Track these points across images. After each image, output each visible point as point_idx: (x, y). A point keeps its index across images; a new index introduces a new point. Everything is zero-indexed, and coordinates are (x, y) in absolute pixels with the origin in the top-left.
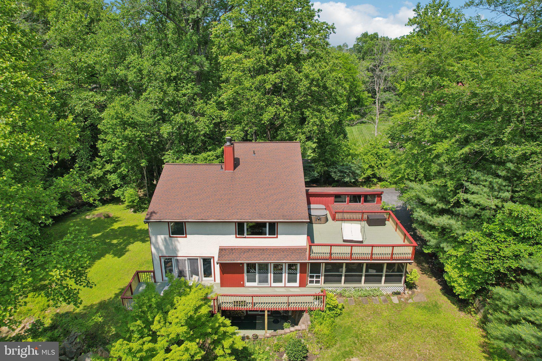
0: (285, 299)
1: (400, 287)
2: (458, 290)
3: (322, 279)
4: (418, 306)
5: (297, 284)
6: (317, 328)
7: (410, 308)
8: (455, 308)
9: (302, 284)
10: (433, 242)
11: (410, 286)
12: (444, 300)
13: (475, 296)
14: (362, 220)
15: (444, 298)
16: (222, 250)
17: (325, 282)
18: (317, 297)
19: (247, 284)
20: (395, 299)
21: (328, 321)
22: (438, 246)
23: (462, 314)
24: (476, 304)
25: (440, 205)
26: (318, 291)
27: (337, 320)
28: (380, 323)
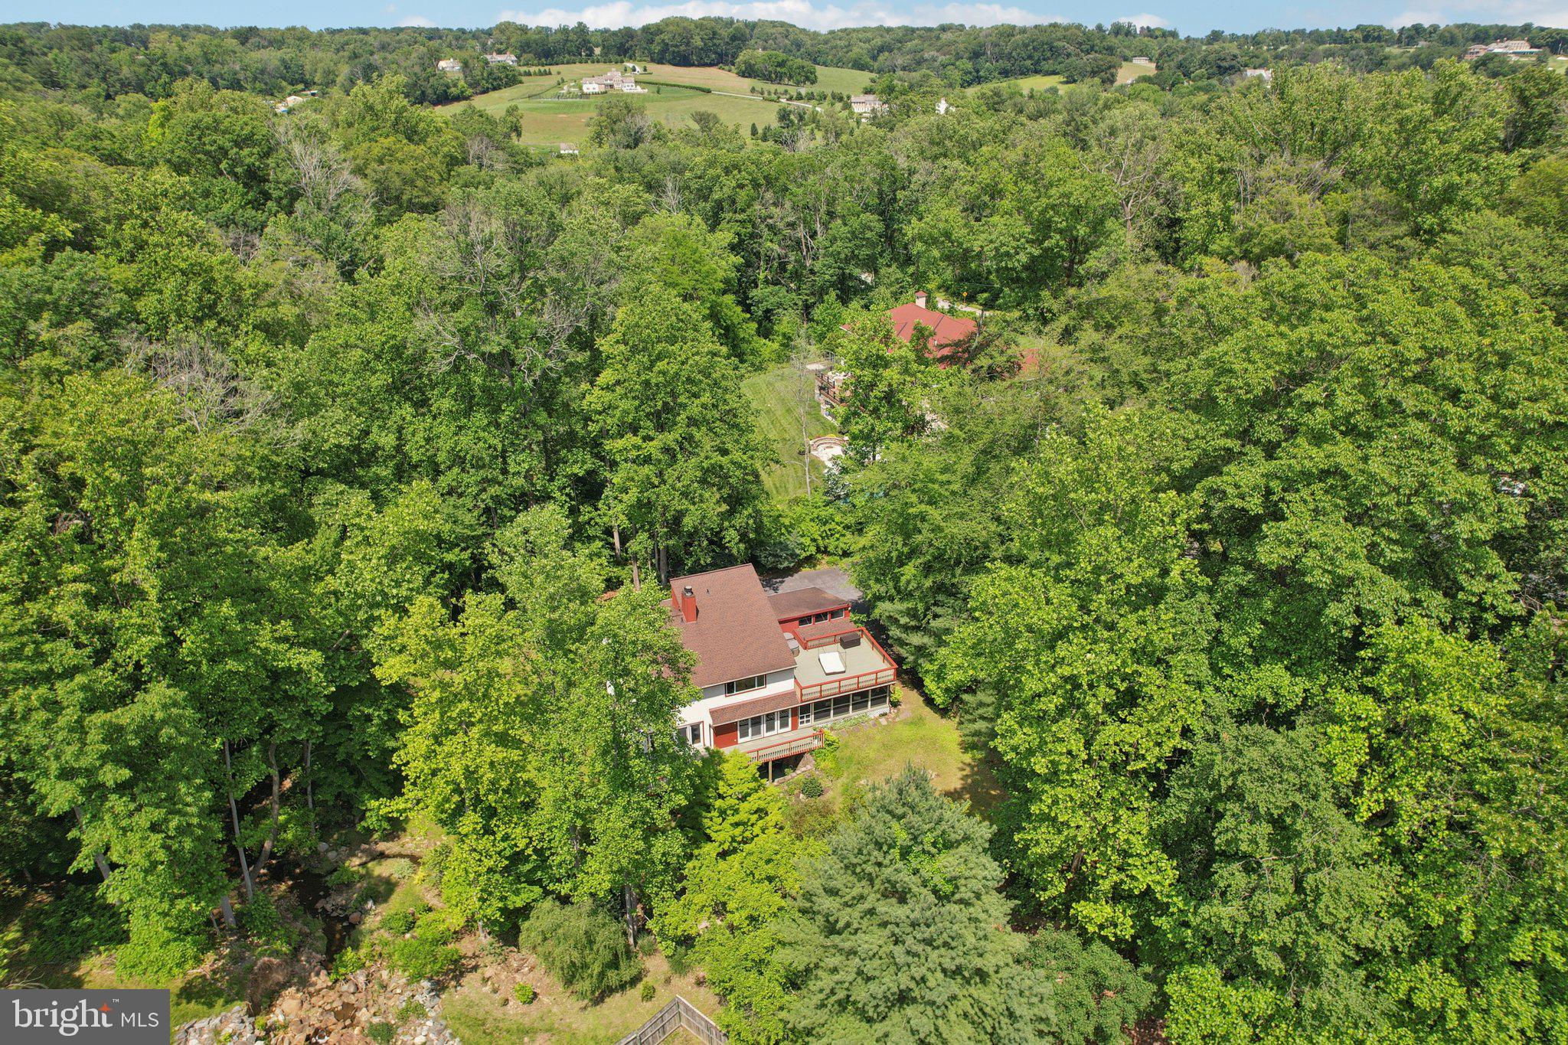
0: (787, 746)
1: (885, 708)
2: (938, 701)
3: (812, 717)
4: (905, 723)
5: (789, 728)
6: (823, 765)
7: (899, 726)
8: (937, 716)
9: (795, 727)
10: (911, 658)
11: (895, 704)
12: (927, 711)
13: (952, 704)
14: (835, 642)
15: (928, 709)
16: (713, 713)
17: (816, 719)
18: (815, 737)
19: (740, 740)
20: (883, 721)
21: (830, 757)
22: (915, 661)
23: (944, 721)
24: (955, 709)
25: (913, 623)
26: (811, 732)
27: (837, 753)
28: (875, 746)
